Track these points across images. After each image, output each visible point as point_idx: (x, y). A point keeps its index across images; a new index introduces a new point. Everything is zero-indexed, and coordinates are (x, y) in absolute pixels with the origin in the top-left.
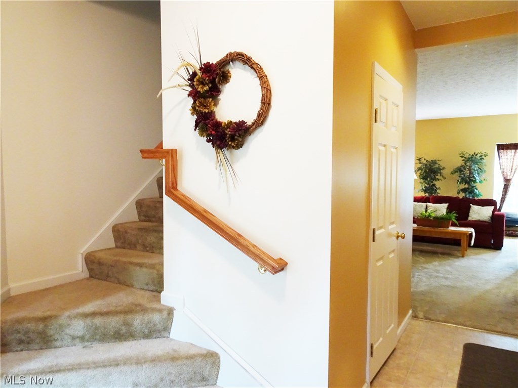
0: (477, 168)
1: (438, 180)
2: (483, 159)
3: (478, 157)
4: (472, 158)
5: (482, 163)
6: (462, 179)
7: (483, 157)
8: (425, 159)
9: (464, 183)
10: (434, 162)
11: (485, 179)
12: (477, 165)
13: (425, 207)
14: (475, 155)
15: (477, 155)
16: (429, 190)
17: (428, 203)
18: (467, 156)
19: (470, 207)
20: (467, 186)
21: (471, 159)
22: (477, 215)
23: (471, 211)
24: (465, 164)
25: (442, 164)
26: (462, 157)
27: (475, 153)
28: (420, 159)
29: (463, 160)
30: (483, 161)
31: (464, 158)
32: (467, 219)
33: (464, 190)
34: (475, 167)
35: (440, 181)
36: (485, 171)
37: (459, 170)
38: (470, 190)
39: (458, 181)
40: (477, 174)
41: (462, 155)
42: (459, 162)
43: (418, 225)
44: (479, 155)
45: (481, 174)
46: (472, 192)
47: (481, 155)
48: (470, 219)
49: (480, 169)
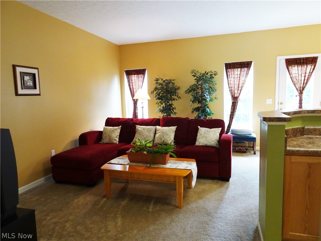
0: (208, 87)
1: (174, 99)
2: (213, 78)
3: (208, 76)
4: (203, 76)
5: (212, 82)
6: (195, 97)
7: (213, 76)
8: (162, 80)
9: (197, 103)
10: (169, 82)
11: (216, 97)
12: (208, 83)
13: (153, 131)
14: (206, 74)
15: (207, 73)
16: (165, 110)
17: (158, 127)
18: (198, 75)
19: (198, 129)
20: (199, 105)
21: (202, 78)
22: (204, 139)
23: (198, 135)
24: (198, 83)
25: (177, 84)
26: (194, 76)
27: (205, 72)
28: (157, 80)
29: (195, 79)
30: (214, 80)
31: (195, 78)
32: (195, 143)
33: (197, 109)
34: (206, 86)
35: (176, 100)
36: (216, 90)
37: (192, 89)
38: (202, 109)
39: (191, 100)
40: (207, 93)
41: (194, 74)
42: (192, 81)
43: (131, 160)
44: (209, 74)
45: (212, 92)
46: (204, 111)
47: (212, 73)
48: (197, 144)
49: (211, 88)
